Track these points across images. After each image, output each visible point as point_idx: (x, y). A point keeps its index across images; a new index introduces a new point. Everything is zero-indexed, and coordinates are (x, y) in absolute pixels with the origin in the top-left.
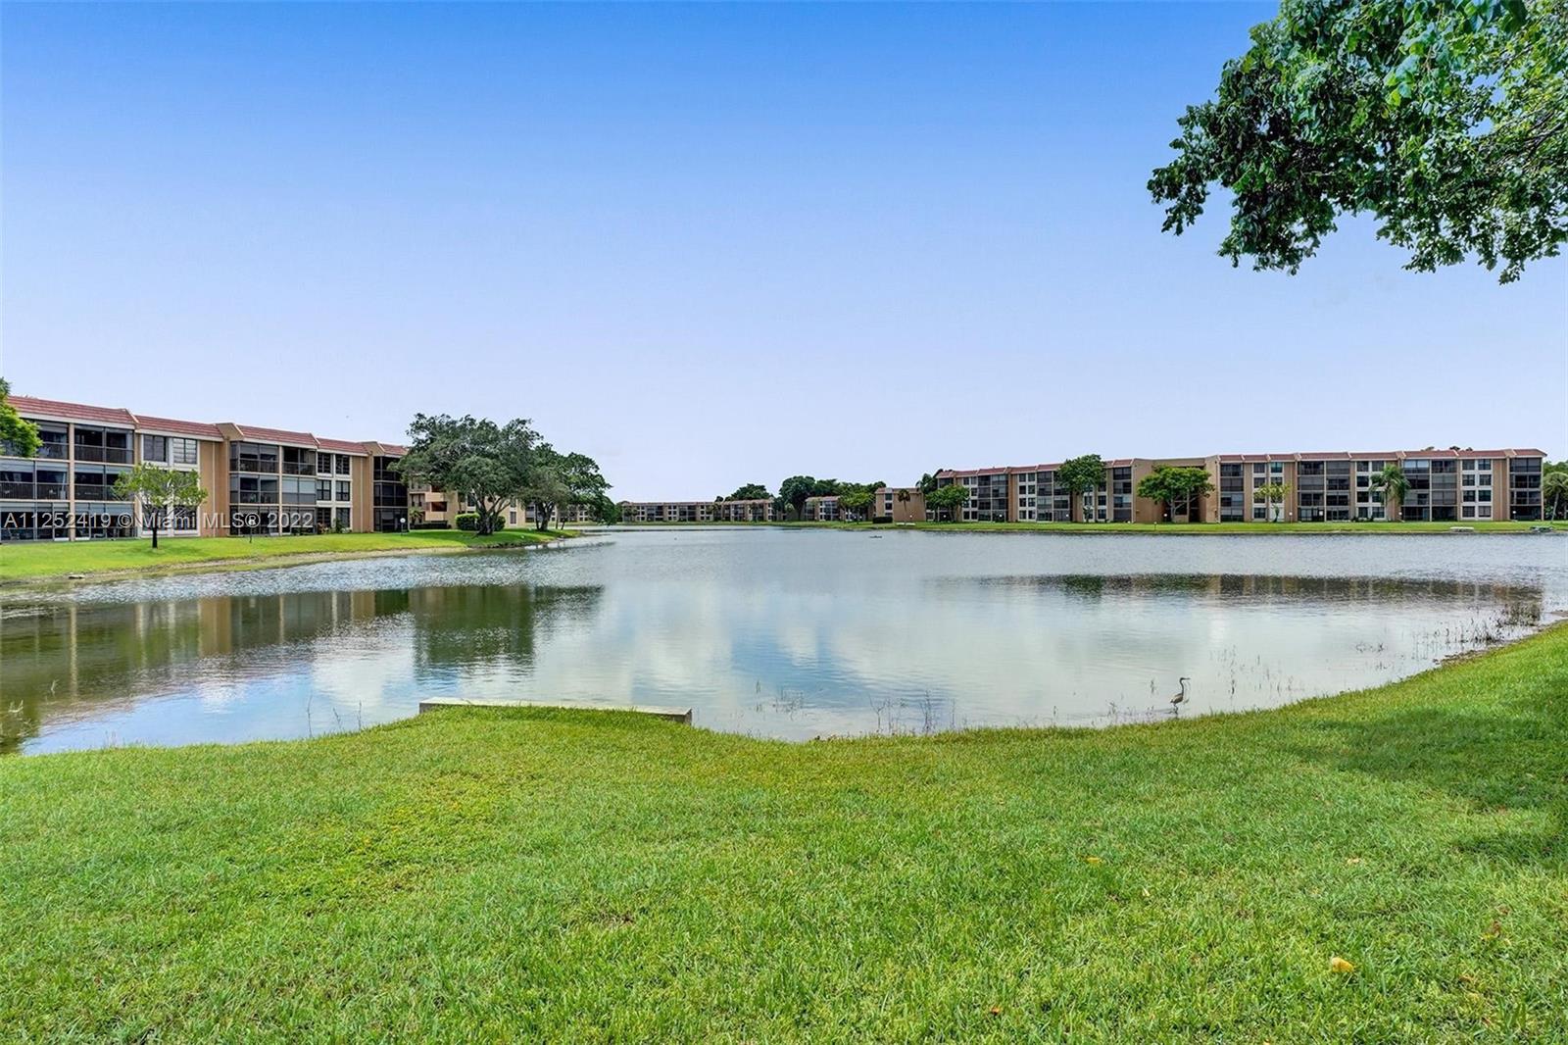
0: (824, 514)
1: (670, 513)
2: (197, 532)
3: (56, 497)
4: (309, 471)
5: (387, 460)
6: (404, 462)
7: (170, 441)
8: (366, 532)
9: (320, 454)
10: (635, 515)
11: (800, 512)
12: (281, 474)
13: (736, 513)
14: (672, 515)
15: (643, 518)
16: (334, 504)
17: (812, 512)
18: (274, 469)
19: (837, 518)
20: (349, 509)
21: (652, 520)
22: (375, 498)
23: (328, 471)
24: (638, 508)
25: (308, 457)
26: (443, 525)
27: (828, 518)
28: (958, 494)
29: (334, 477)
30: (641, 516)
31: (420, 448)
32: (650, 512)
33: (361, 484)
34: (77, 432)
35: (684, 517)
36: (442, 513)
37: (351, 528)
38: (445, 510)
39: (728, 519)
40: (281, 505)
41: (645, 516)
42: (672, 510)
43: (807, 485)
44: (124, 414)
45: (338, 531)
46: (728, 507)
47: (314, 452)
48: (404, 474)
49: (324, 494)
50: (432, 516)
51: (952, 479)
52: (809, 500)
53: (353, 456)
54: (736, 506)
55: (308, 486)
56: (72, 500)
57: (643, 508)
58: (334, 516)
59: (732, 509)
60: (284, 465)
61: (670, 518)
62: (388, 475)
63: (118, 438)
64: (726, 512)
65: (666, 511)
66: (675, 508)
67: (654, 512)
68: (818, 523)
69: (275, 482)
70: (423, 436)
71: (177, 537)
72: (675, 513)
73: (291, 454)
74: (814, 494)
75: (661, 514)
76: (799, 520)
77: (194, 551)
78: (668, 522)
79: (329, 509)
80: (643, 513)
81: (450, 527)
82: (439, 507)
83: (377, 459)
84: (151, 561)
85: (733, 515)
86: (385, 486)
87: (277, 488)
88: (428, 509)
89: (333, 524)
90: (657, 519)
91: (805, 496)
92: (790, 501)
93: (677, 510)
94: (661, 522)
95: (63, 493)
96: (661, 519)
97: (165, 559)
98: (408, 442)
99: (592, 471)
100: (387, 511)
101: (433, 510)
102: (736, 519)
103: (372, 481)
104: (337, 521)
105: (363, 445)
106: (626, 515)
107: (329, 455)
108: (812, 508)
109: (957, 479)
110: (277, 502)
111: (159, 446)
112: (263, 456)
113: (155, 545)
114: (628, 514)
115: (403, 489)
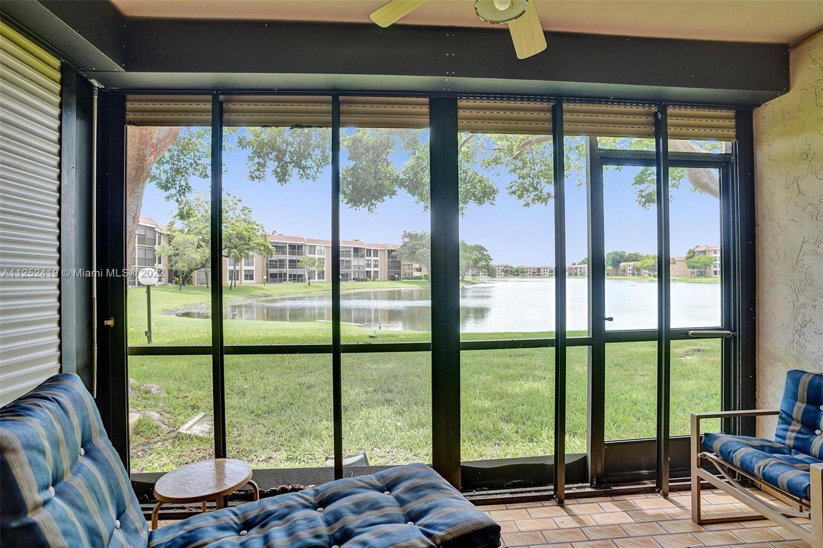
0: (631, 272)
1: (544, 272)
2: (325, 280)
3: (283, 268)
4: (363, 256)
5: (392, 251)
6: (397, 252)
7: (316, 247)
8: (384, 281)
9: (367, 249)
10: (525, 273)
11: (617, 271)
12: (352, 258)
13: (581, 272)
14: (545, 273)
15: (530, 275)
16: (372, 269)
17: (624, 271)
18: (350, 256)
19: (638, 275)
20: (378, 271)
21: (535, 275)
22: (388, 267)
23: (370, 256)
24: (527, 269)
25: (362, 250)
26: (420, 278)
27: (633, 274)
28: (707, 260)
29: (372, 258)
30: (529, 273)
31: (405, 245)
32: (534, 271)
33: (383, 260)
34: (289, 245)
35: (552, 274)
36: (419, 272)
37: (379, 279)
38: (421, 271)
39: (576, 275)
40: (352, 270)
41: (531, 273)
42: (546, 270)
43: (620, 256)
44: (302, 239)
45: (374, 280)
46: (576, 268)
47: (364, 249)
48: (398, 257)
49: (368, 265)
50: (416, 274)
51: (705, 251)
52: (622, 264)
53: (380, 250)
54: (580, 268)
55: (362, 262)
56: (288, 269)
57: (530, 269)
58: (372, 274)
59: (579, 270)
60: (354, 254)
61: (544, 274)
62: (393, 257)
63: (300, 247)
64: (575, 271)
65: (542, 271)
66: (547, 269)
67: (536, 271)
68: (627, 277)
69: (350, 261)
70: (407, 240)
71: (318, 282)
72: (547, 271)
73: (356, 250)
74: (625, 261)
75: (540, 272)
76: (616, 276)
77: (321, 287)
78: (543, 276)
79: (371, 271)
80: (530, 272)
81: (423, 279)
82: (420, 270)
83: (388, 250)
84: (307, 290)
85: (579, 273)
86: (391, 261)
87: (351, 264)
88: (414, 271)
89: (372, 278)
90: (537, 275)
91: (619, 262)
92: (610, 265)
93: (548, 270)
94: (539, 276)
95: (285, 267)
96: (539, 275)
97: (311, 290)
98: (401, 244)
99: (485, 252)
100: (393, 272)
101: (416, 271)
102: (580, 275)
103: (387, 260)
104: (373, 276)
105: (383, 245)
106: (521, 272)
107: (370, 250)
108: (623, 269)
109: (709, 251)
110: (351, 268)
111: (312, 249)
112: (346, 251)
113: (309, 285)
114: (522, 272)
115: (399, 262)
